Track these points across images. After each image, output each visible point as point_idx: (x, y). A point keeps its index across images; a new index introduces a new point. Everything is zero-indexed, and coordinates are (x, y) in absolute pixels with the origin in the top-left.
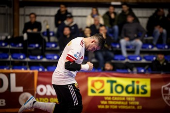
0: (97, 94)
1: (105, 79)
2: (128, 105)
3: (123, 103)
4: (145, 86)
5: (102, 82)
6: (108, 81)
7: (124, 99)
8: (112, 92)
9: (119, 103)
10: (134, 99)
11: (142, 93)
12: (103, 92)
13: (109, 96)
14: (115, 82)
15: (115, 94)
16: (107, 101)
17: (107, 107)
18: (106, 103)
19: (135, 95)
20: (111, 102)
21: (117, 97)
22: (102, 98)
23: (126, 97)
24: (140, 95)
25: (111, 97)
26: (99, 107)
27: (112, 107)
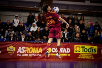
0: (78, 52)
1: (81, 46)
2: (89, 57)
3: (87, 56)
4: (96, 49)
5: (80, 47)
6: (82, 47)
7: (87, 54)
8: (83, 52)
9: (86, 56)
10: (91, 54)
11: (94, 52)
12: (80, 51)
13: (82, 53)
14: (84, 47)
15: (84, 52)
16: (81, 55)
17: (81, 58)
18: (81, 56)
19: (92, 53)
20: (83, 56)
21: (85, 53)
22: (79, 54)
23: (88, 54)
24: (93, 53)
25: (83, 54)
26: (78, 58)
27: (83, 58)
